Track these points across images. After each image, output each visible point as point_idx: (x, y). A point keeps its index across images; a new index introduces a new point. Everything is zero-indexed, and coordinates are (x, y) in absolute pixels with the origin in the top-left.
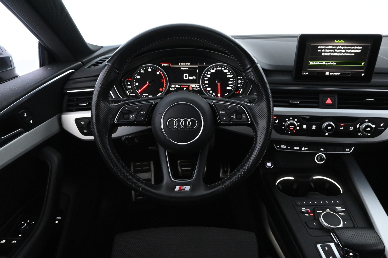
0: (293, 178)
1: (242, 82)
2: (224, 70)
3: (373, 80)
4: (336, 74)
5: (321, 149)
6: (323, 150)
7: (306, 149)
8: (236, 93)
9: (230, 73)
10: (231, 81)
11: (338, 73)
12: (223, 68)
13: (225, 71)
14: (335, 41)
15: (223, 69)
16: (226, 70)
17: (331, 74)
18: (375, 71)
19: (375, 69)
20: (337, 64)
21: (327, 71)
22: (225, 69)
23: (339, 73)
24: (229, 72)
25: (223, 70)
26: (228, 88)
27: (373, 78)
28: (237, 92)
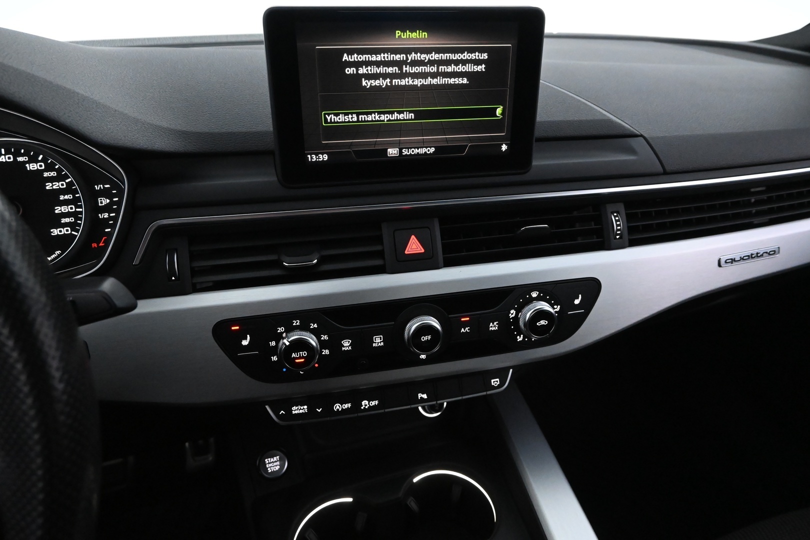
0: (350, 500)
1: (112, 203)
2: (29, 162)
3: (535, 163)
4: (422, 151)
5: (420, 395)
6: (425, 396)
7: (373, 403)
8: (94, 245)
9: (53, 174)
10: (66, 203)
11: (426, 148)
12: (23, 155)
13: (32, 167)
14: (398, 33)
15: (20, 159)
16: (37, 162)
17: (405, 152)
18: (538, 132)
19: (537, 125)
20: (419, 115)
21: (392, 145)
22: (34, 160)
23: (431, 147)
24: (49, 168)
25: (24, 163)
26: (55, 232)
27: (535, 155)
28: (98, 243)
